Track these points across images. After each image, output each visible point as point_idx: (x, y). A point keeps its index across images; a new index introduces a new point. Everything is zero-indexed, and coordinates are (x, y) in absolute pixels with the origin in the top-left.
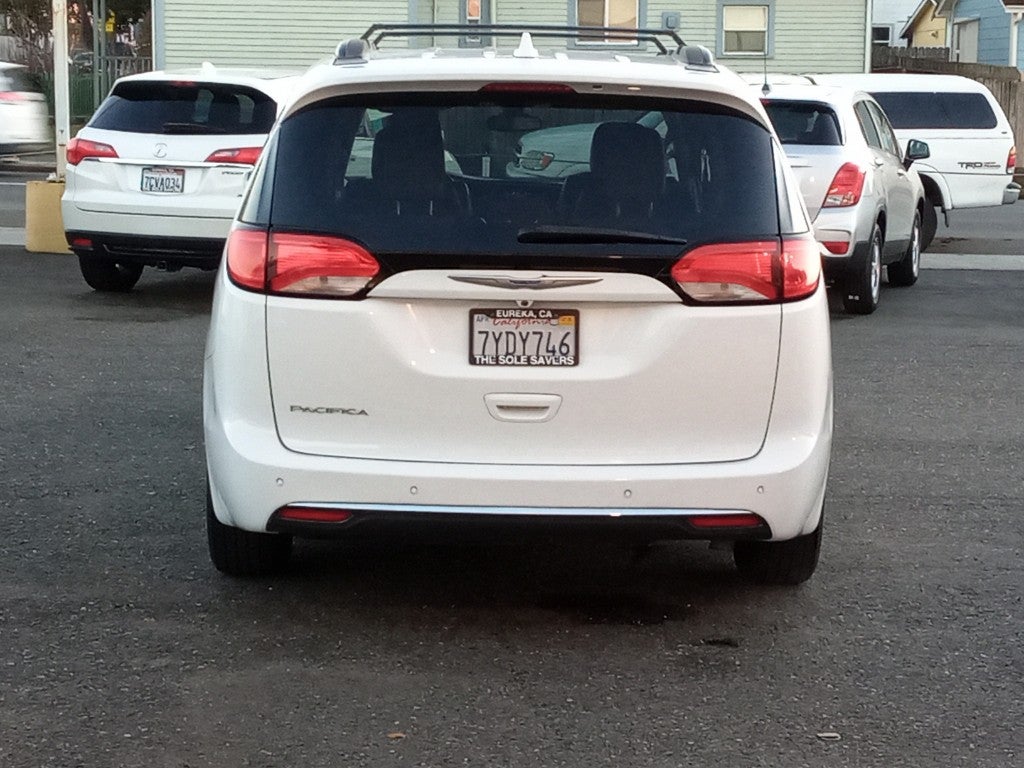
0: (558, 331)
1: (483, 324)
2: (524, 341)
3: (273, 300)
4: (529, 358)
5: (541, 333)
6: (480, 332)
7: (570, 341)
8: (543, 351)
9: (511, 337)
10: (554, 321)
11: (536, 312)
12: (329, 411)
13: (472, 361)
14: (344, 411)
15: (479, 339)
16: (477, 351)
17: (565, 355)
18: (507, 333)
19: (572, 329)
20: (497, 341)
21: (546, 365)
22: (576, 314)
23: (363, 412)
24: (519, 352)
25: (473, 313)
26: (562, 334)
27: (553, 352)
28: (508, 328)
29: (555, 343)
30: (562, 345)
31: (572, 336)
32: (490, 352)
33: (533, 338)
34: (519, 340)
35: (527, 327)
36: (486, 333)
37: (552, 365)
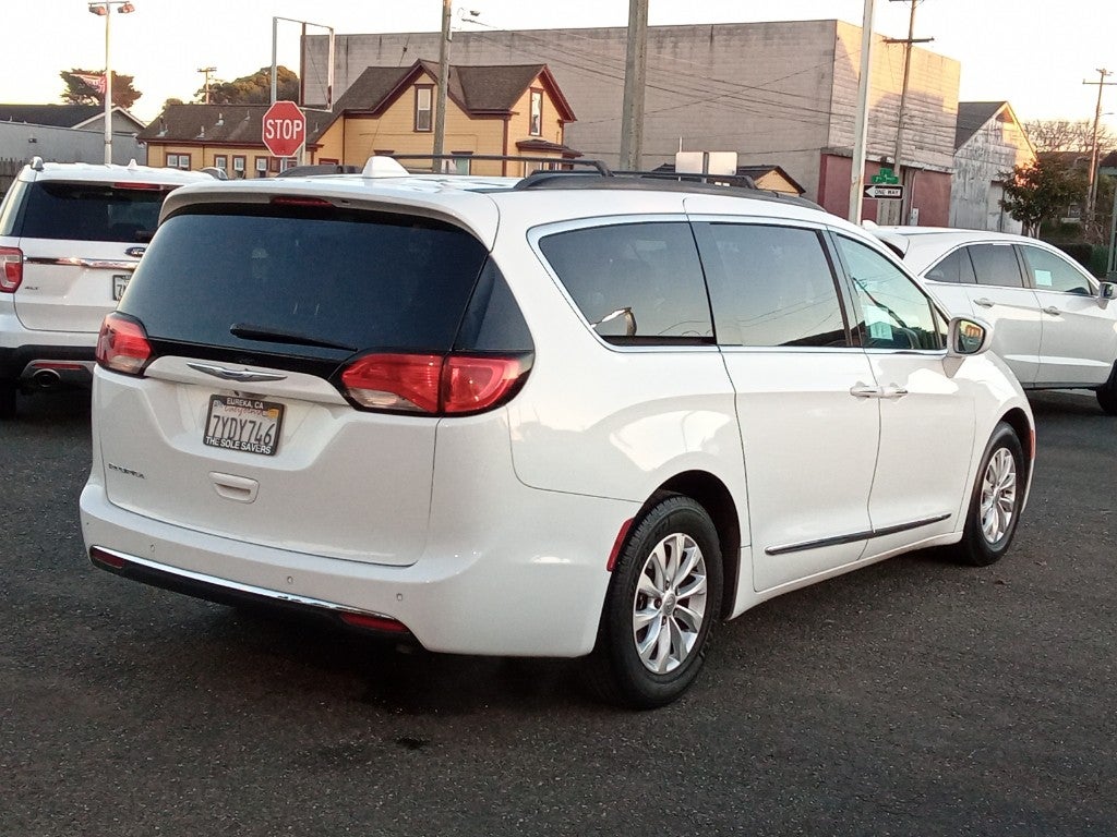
0: (267, 422)
1: (219, 410)
2: (242, 428)
4: (241, 444)
5: (254, 422)
6: (215, 416)
7: (273, 432)
8: (253, 441)
9: (234, 423)
10: (264, 413)
11: (253, 403)
12: (126, 472)
13: (205, 441)
14: (132, 473)
15: (213, 421)
16: (210, 433)
17: (267, 444)
18: (233, 419)
19: (276, 422)
20: (224, 426)
21: (251, 452)
22: (282, 408)
23: (142, 476)
24: (237, 438)
25: (214, 398)
26: (269, 425)
27: (259, 440)
28: (235, 415)
29: (263, 432)
30: (267, 434)
31: (274, 429)
32: (218, 435)
33: (249, 427)
34: (239, 428)
35: (247, 416)
36: (219, 417)
37: (254, 452)
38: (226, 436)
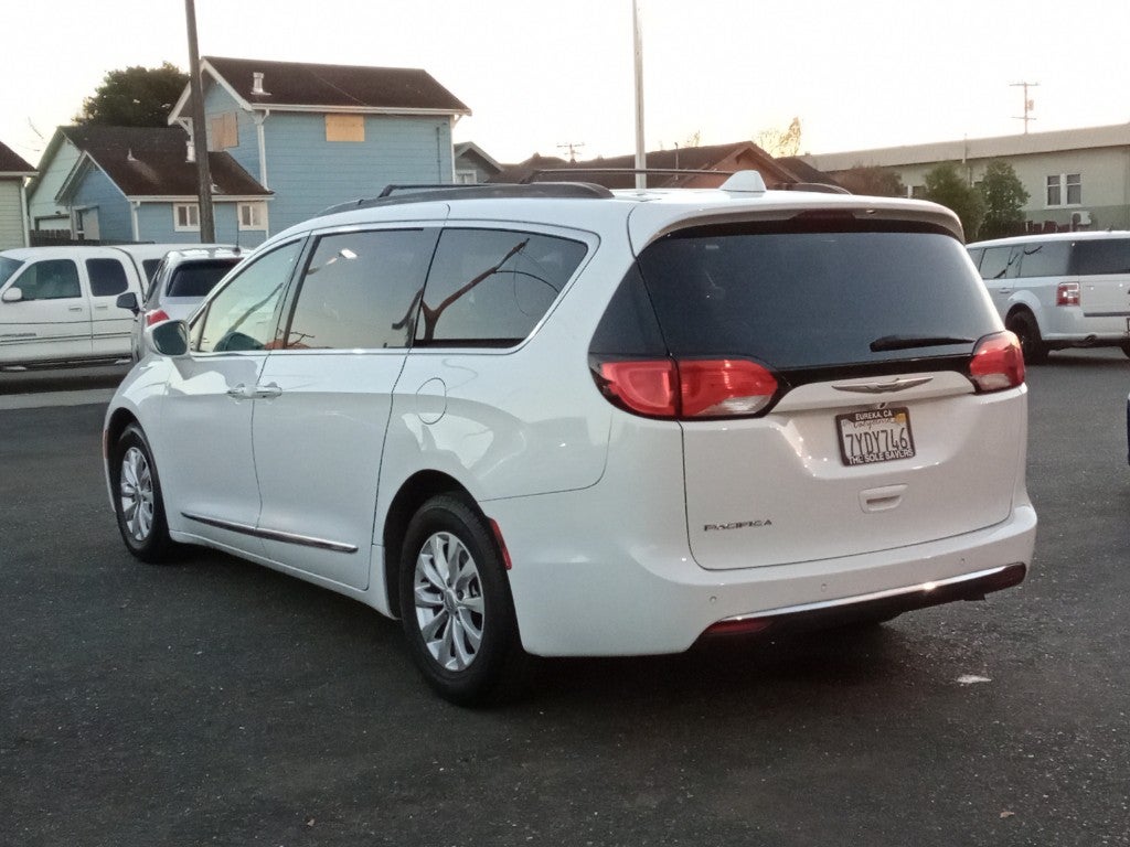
0: (895, 427)
1: (848, 428)
2: (877, 439)
3: (689, 426)
4: (884, 456)
5: (885, 431)
6: (847, 436)
7: (905, 435)
8: (891, 448)
9: (868, 437)
10: (893, 419)
11: (881, 412)
12: (740, 525)
13: (846, 462)
14: (751, 524)
15: (847, 441)
16: (848, 453)
17: (904, 448)
18: (866, 434)
19: (904, 425)
20: (859, 441)
21: (896, 459)
22: (905, 411)
23: (769, 522)
24: (876, 451)
25: (838, 420)
26: (899, 430)
27: (897, 447)
28: (865, 429)
29: (897, 438)
30: (902, 439)
31: (905, 431)
32: (857, 452)
33: (882, 437)
34: (873, 439)
35: (877, 427)
36: (851, 436)
37: (900, 458)
38: (865, 452)
